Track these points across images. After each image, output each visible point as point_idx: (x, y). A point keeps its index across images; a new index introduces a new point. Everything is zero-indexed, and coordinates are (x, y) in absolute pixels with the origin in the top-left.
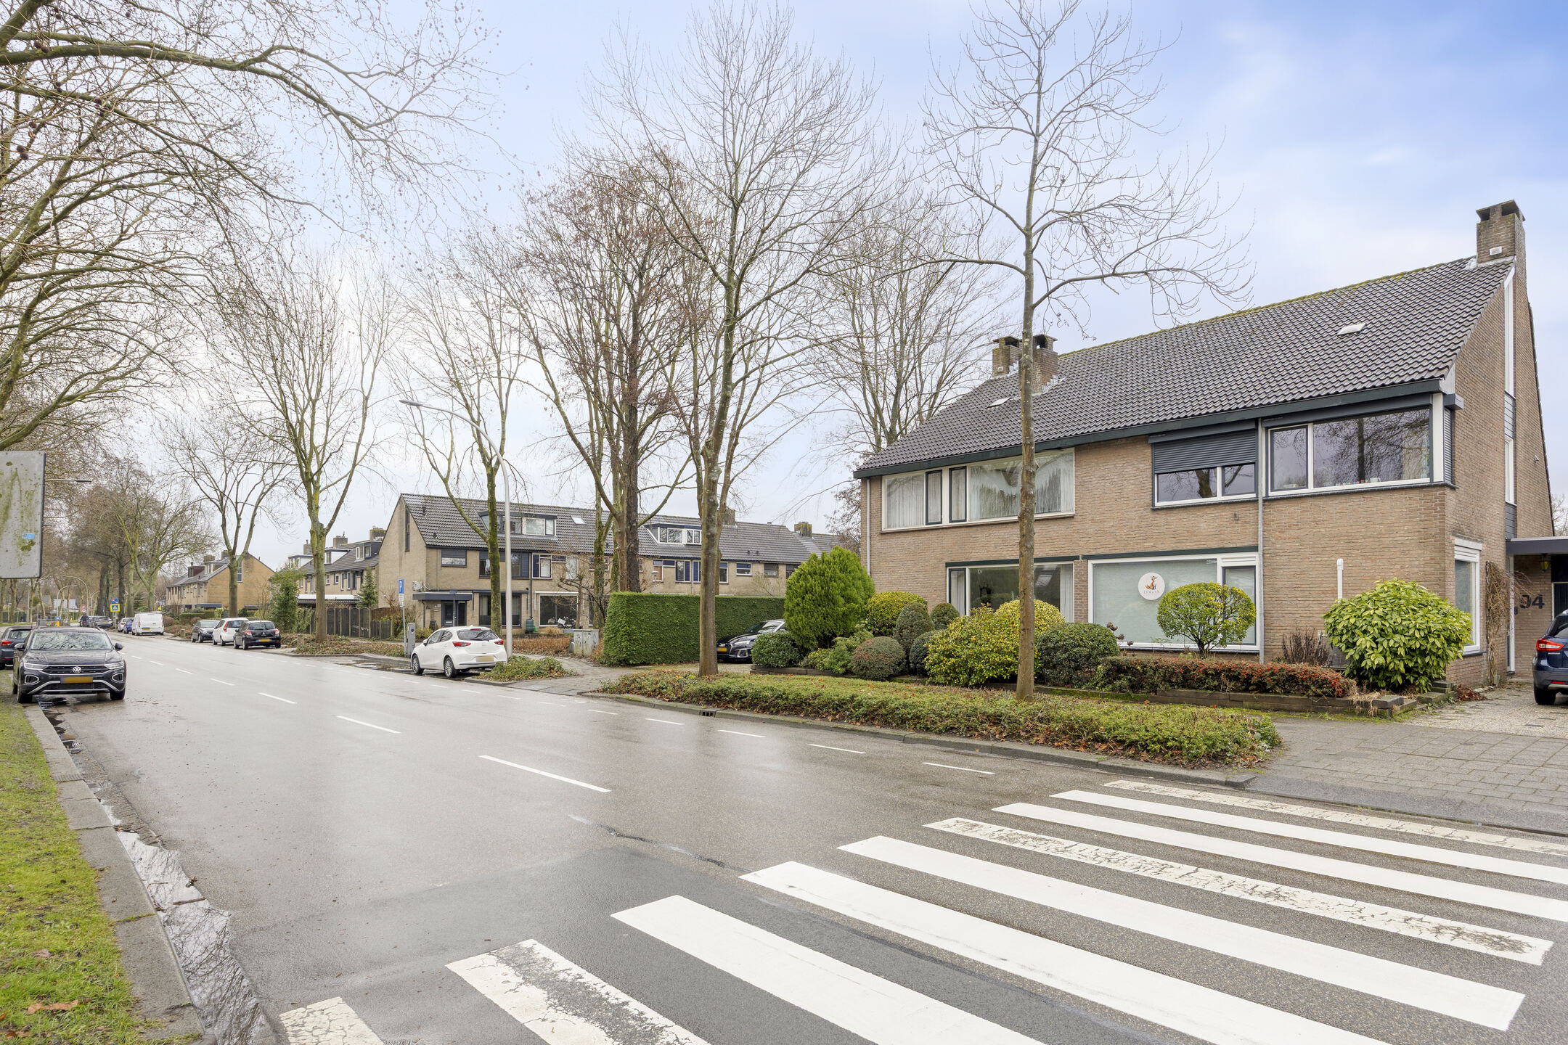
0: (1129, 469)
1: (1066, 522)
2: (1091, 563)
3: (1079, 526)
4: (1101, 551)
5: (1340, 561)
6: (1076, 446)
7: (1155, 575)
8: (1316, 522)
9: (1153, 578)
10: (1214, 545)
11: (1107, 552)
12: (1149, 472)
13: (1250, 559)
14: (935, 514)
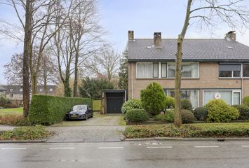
1: (198, 80)
2: (203, 90)
3: (201, 81)
10: (232, 87)
13: (239, 91)
14: (155, 75)
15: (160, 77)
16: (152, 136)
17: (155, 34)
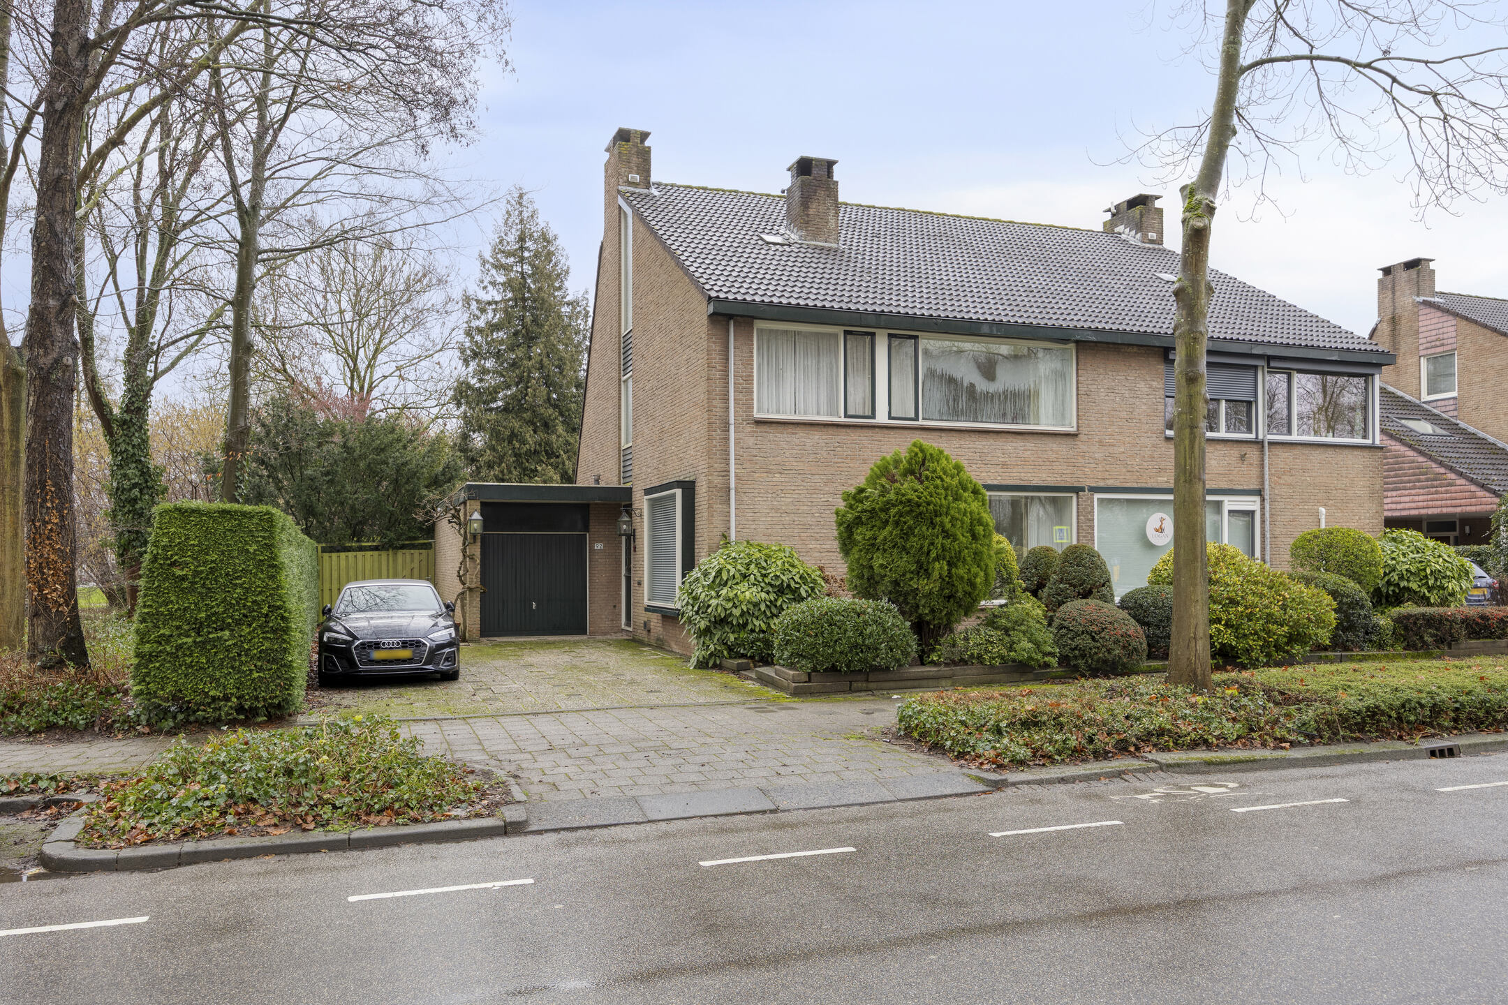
0: (1142, 385)
1: (1069, 441)
2: (1097, 496)
3: (1084, 448)
4: (1110, 483)
5: (1323, 510)
6: (1077, 342)
7: (1164, 516)
8: (1304, 470)
9: (1162, 520)
10: (1224, 485)
11: (1117, 484)
12: (1161, 393)
13: (1251, 503)
14: (858, 402)
15: (882, 417)
16: (1123, 748)
17: (804, 167)
